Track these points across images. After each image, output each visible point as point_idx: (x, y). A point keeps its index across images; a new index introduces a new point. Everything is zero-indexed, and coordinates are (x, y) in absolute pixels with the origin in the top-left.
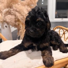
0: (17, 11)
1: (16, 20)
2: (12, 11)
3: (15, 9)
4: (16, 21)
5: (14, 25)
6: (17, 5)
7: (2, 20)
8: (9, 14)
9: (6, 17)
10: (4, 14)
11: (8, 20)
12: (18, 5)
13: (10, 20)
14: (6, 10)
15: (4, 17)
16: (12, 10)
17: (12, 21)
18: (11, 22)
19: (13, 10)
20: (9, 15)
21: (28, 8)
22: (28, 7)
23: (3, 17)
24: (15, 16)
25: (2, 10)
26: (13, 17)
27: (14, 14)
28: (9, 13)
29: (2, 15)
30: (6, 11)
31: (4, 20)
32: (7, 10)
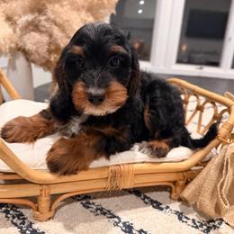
0: (56, 24)
1: (53, 47)
2: (43, 23)
3: (52, 17)
4: (50, 52)
5: (44, 61)
6: (57, 6)
7: (13, 45)
8: (33, 31)
9: (26, 38)
10: (20, 29)
11: (29, 46)
12: (62, 6)
13: (35, 45)
14: (26, 17)
15: (20, 36)
16: (43, 18)
17: (40, 50)
18: (36, 51)
19: (45, 20)
20: (32, 33)
21: (86, 18)
22: (89, 14)
23: (15, 38)
24: (51, 36)
25: (16, 18)
26: (45, 39)
27: (46, 32)
28: (34, 26)
29: (15, 32)
30: (27, 21)
31: (20, 44)
32: (30, 17)
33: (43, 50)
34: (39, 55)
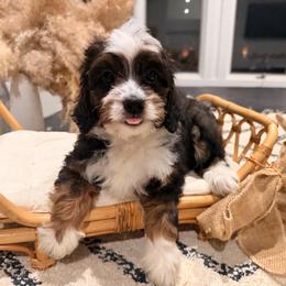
0: (60, 39)
1: (57, 66)
2: (45, 39)
3: (54, 31)
4: (54, 72)
5: (48, 83)
6: (59, 17)
7: (12, 68)
8: (34, 49)
9: (26, 57)
10: (20, 49)
11: (30, 67)
12: (65, 17)
13: (36, 65)
14: (25, 33)
15: (20, 57)
16: (44, 33)
17: (42, 71)
18: (39, 73)
19: (47, 35)
20: (33, 52)
22: (99, 24)
23: (15, 58)
24: (54, 54)
25: (14, 35)
26: (47, 57)
27: (49, 49)
28: (34, 43)
29: (13, 51)
30: (26, 37)
31: (20, 66)
32: (29, 33)
33: (46, 72)
34: (42, 76)
